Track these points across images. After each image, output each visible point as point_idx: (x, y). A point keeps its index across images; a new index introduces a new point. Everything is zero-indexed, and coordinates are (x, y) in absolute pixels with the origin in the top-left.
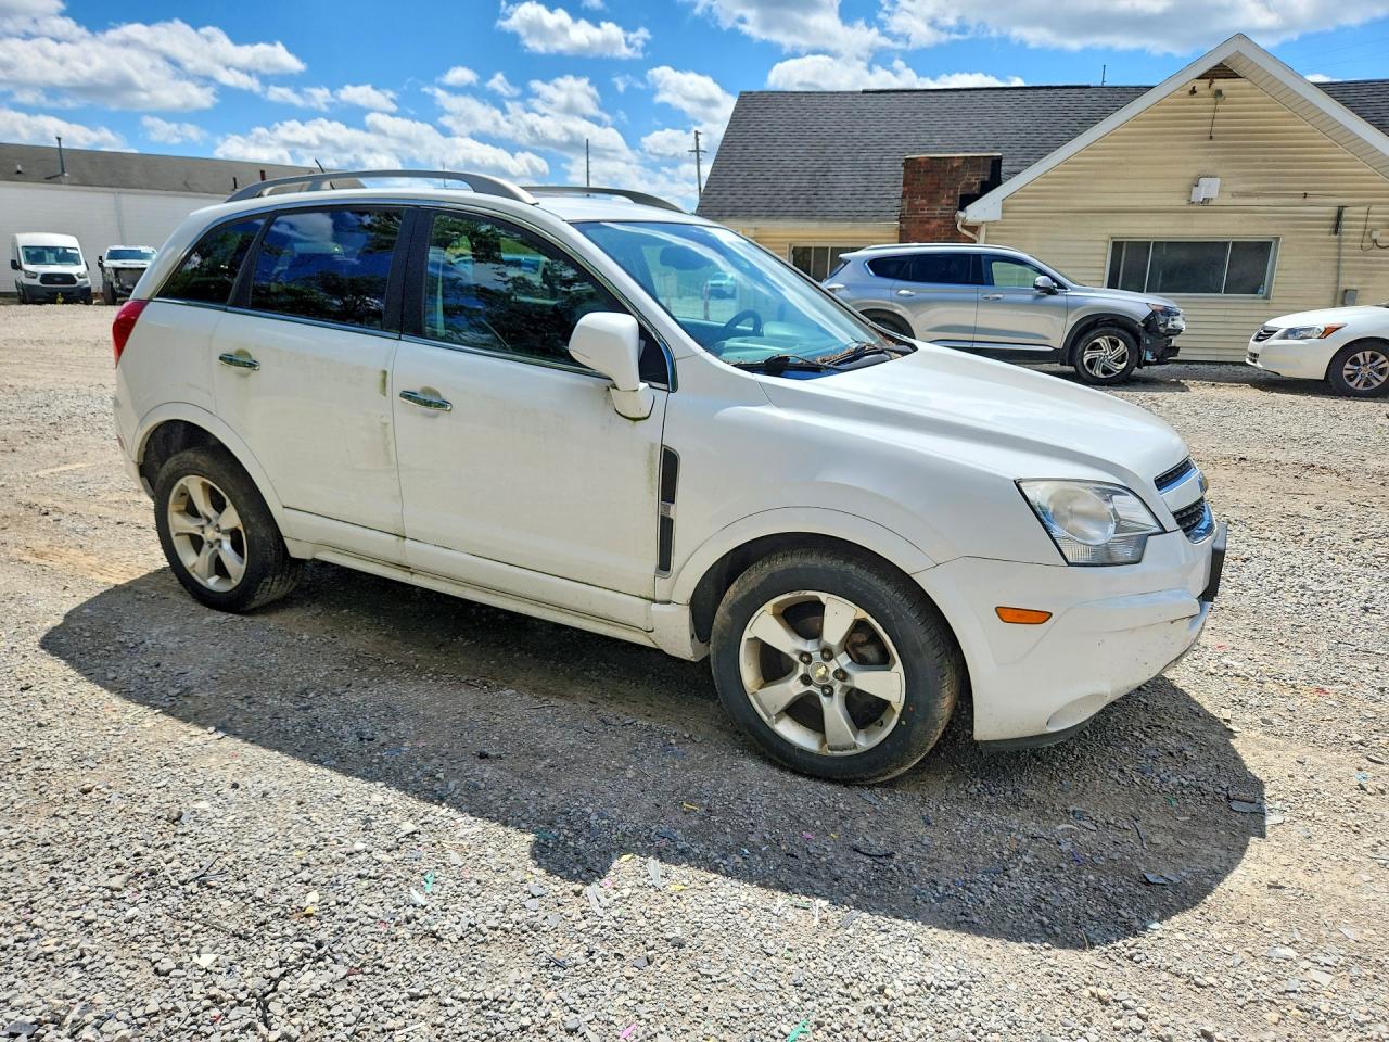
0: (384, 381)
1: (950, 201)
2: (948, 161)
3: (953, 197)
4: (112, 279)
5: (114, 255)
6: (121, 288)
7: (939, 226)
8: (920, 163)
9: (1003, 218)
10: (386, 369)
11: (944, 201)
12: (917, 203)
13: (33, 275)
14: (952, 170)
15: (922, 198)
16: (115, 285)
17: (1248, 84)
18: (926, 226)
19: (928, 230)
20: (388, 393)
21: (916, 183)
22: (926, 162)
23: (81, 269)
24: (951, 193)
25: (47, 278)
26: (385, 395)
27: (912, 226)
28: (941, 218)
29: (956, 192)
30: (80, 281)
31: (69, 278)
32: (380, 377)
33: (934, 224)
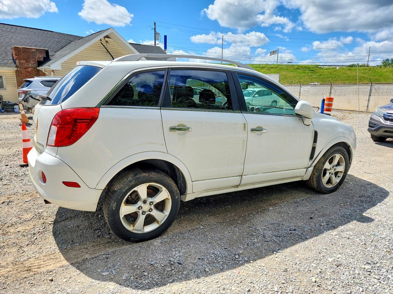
0: (245, 127)
1: (34, 62)
2: (31, 49)
3: (35, 61)
7: (32, 70)
8: (20, 49)
9: (62, 69)
10: (245, 123)
11: (32, 62)
12: (22, 62)
14: (32, 52)
15: (23, 60)
17: (112, 40)
18: (27, 70)
19: (28, 71)
20: (246, 130)
21: (20, 55)
22: (22, 49)
24: (34, 60)
26: (245, 131)
27: (22, 69)
28: (31, 67)
29: (35, 60)
32: (244, 125)
33: (30, 70)
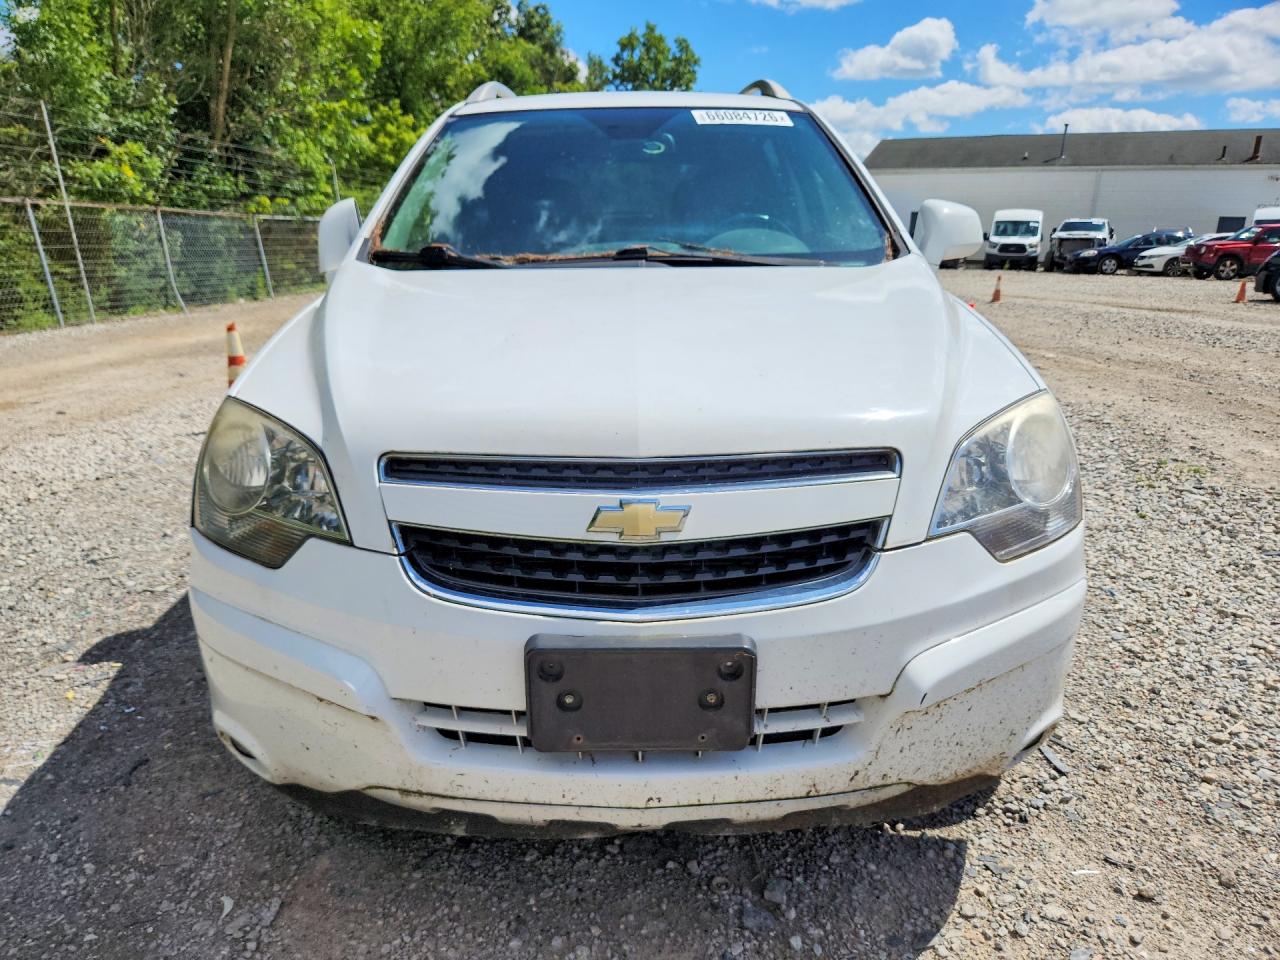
4: (1055, 249)
5: (1068, 227)
6: (1061, 257)
13: (994, 245)
16: (1057, 254)
23: (1034, 240)
25: (1005, 248)
30: (1029, 250)
31: (1021, 248)
